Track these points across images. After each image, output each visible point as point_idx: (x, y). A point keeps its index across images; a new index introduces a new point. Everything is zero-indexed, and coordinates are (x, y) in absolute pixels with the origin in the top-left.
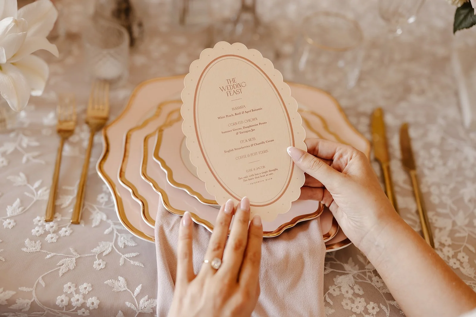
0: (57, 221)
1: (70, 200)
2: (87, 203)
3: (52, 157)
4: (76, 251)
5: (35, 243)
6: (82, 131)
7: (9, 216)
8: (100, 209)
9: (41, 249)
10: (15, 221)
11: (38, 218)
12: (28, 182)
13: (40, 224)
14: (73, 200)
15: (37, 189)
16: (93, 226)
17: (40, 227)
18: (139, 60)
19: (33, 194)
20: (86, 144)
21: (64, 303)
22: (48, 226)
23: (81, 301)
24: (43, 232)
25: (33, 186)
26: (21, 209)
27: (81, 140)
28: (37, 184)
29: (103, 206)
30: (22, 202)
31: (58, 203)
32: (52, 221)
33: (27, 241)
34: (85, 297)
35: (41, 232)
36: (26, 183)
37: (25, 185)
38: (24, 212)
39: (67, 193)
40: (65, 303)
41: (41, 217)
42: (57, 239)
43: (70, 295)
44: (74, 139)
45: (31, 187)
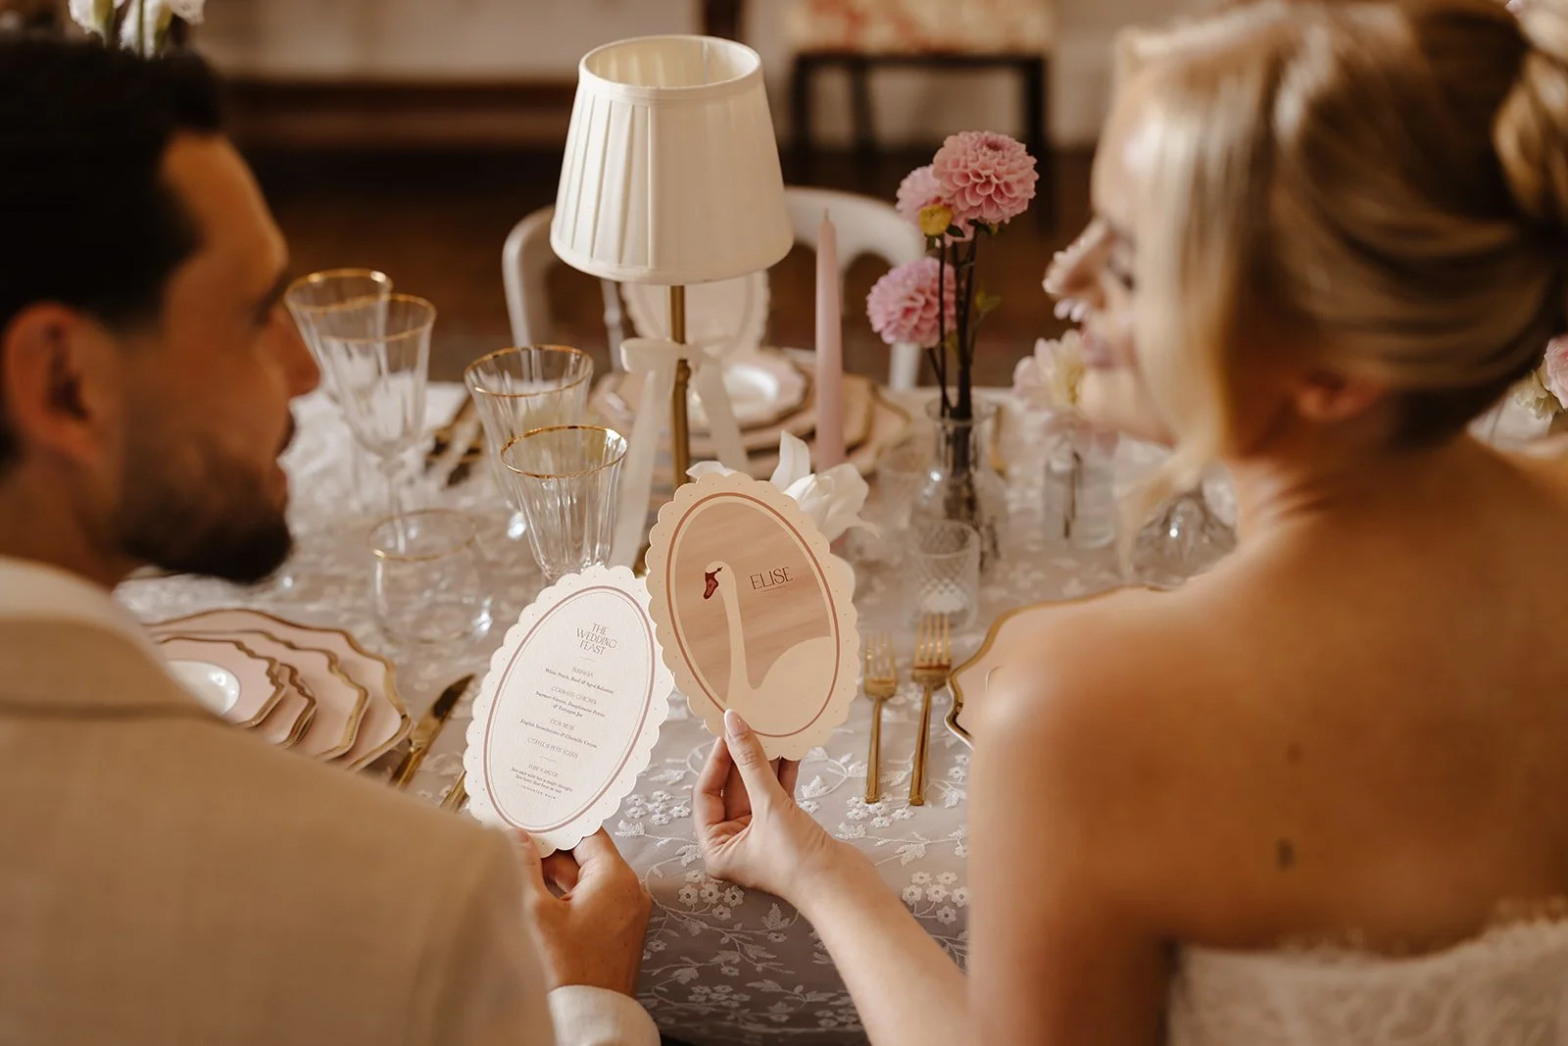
0: (887, 802)
1: (903, 777)
2: (932, 781)
3: (866, 725)
4: (923, 836)
5: (855, 827)
6: (908, 690)
7: (806, 796)
8: (955, 786)
9: (866, 834)
10: (818, 804)
11: (854, 799)
12: (830, 757)
13: (858, 806)
14: (907, 776)
15: (846, 765)
16: (948, 805)
17: (859, 809)
18: (995, 593)
19: (842, 770)
20: (918, 706)
21: (914, 897)
22: (872, 807)
23: (943, 893)
24: (866, 815)
25: (838, 761)
26: (824, 789)
27: (910, 703)
28: (844, 759)
29: (959, 782)
30: (823, 779)
31: (883, 780)
32: (878, 801)
33: (842, 826)
34: (948, 888)
35: (862, 814)
36: (826, 758)
37: (826, 761)
38: (830, 792)
39: (896, 767)
40: (918, 897)
41: (859, 797)
42: (891, 824)
43: (924, 886)
44: (898, 700)
45: (837, 763)
